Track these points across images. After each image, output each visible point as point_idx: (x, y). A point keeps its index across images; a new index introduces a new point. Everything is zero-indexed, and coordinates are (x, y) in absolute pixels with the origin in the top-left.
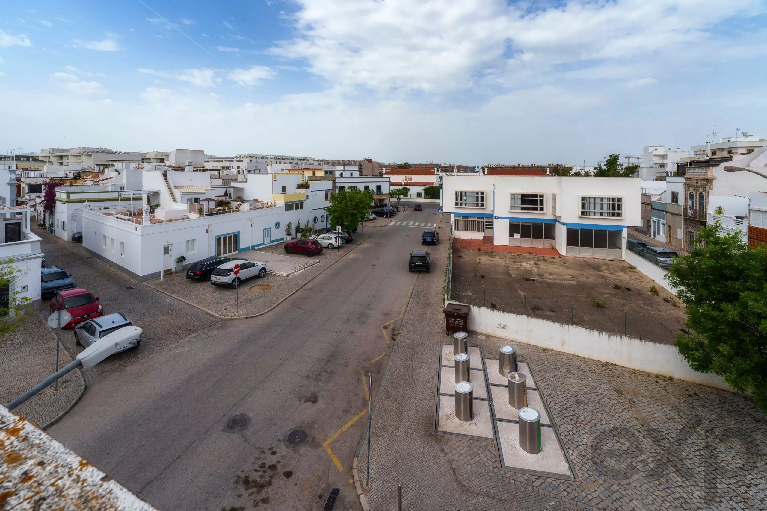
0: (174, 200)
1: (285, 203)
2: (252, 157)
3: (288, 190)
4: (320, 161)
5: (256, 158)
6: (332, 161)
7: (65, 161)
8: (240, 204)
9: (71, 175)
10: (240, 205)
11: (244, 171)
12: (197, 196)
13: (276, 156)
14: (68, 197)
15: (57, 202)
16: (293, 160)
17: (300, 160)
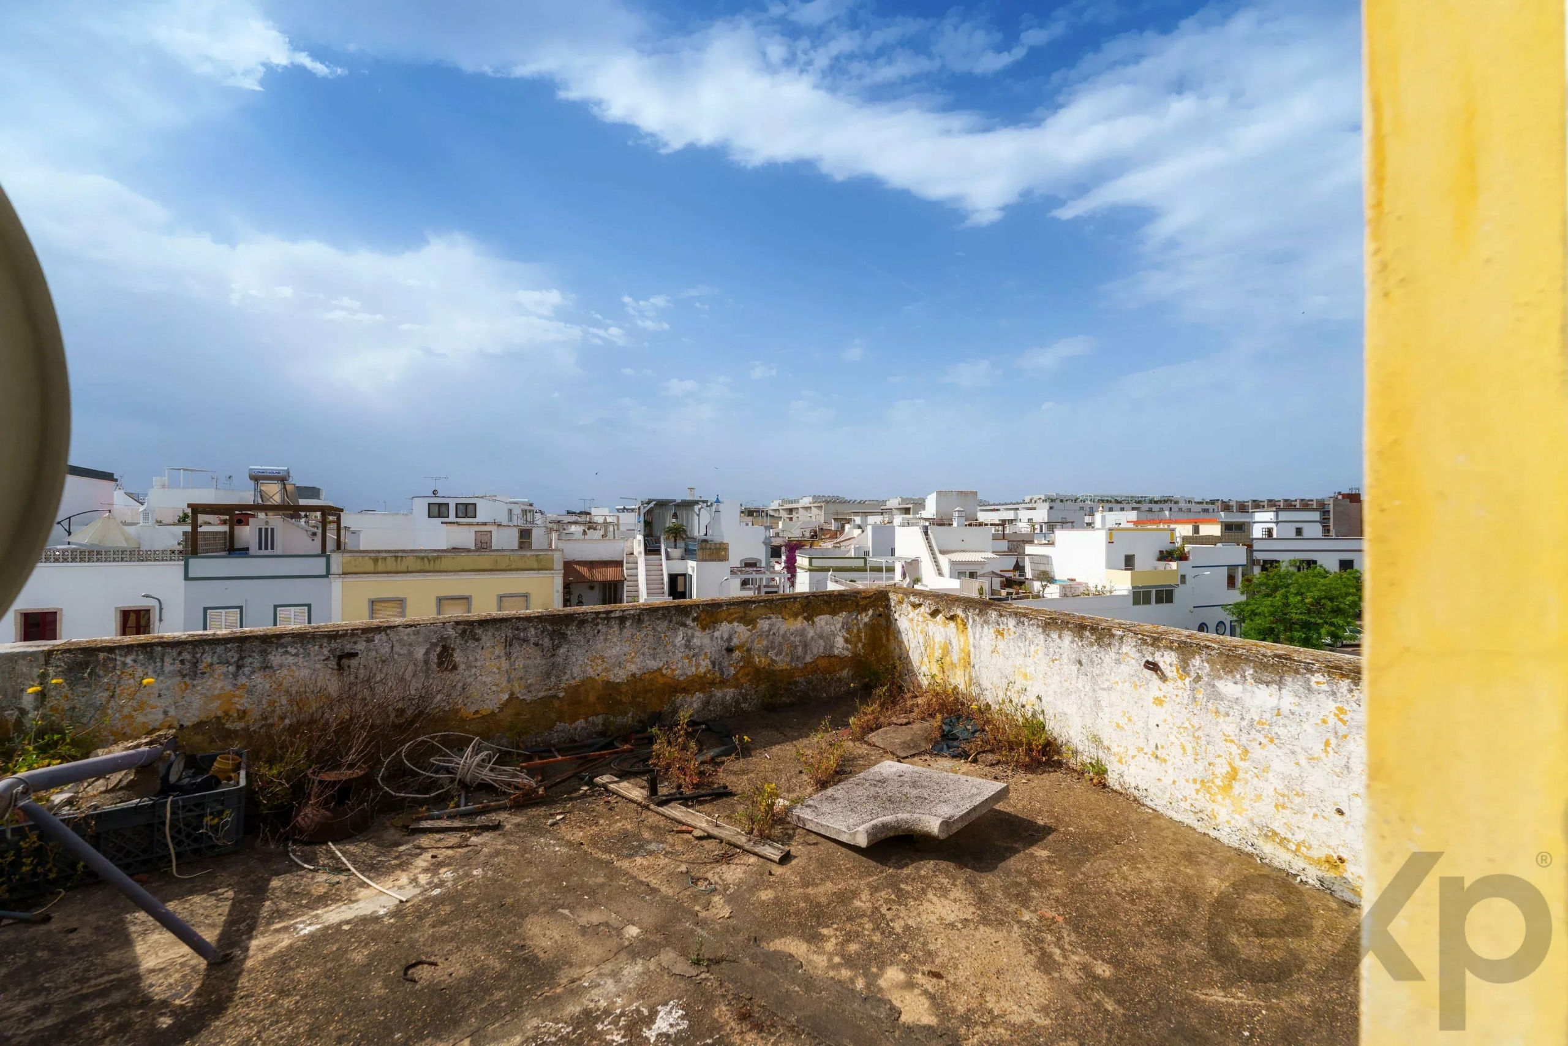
0: (940, 573)
1: (1133, 588)
2: (1052, 501)
3: (1137, 562)
4: (1207, 503)
5: (1062, 501)
6: (1237, 502)
7: (795, 515)
8: (1047, 586)
9: (807, 534)
10: (1043, 587)
11: (1041, 526)
12: (974, 568)
13: (1102, 496)
14: (810, 564)
15: (798, 569)
16: (1139, 502)
17: (1156, 502)
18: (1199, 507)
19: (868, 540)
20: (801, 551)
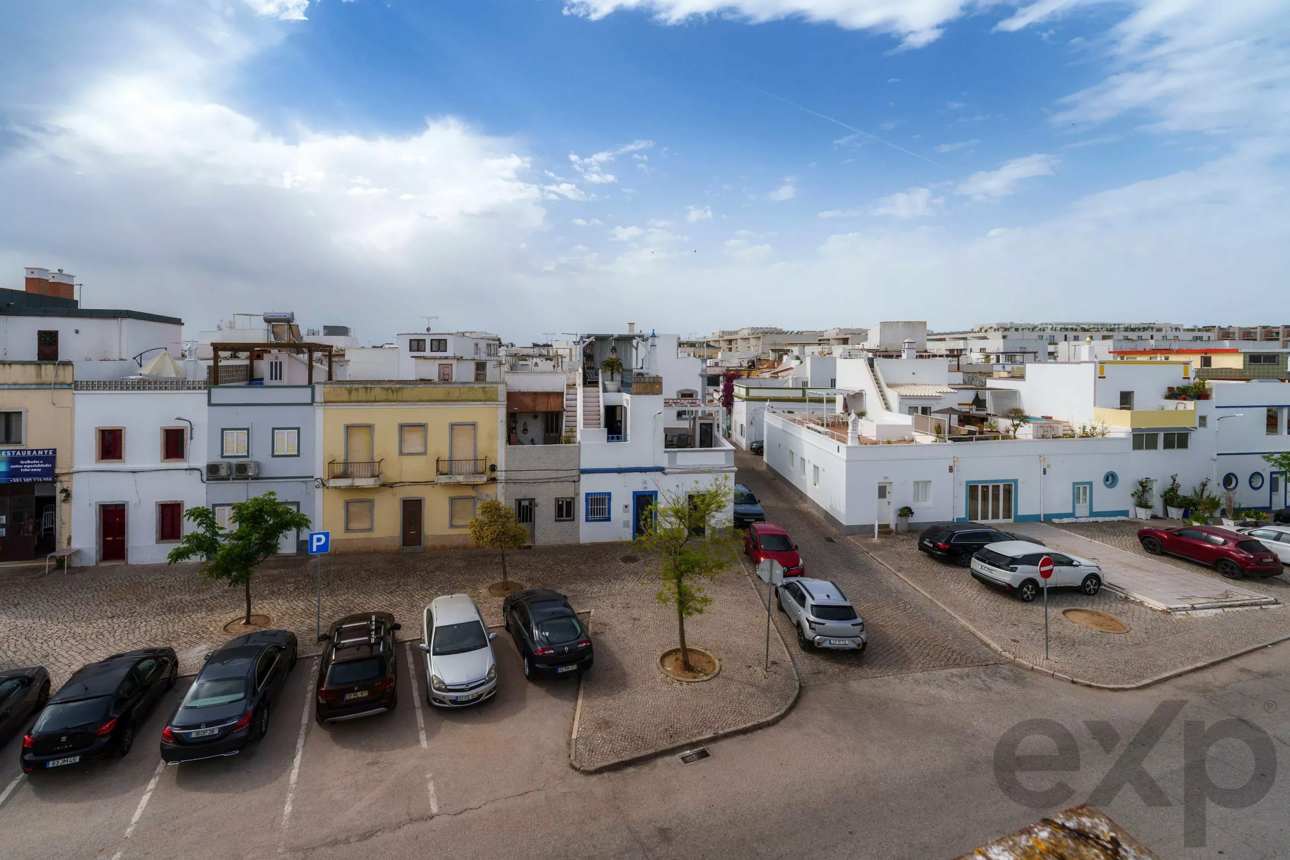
0: (888, 408)
1: (1133, 430)
2: (1006, 329)
3: (1137, 400)
4: (1199, 330)
5: (1017, 330)
6: (1240, 329)
7: (734, 345)
8: (1018, 425)
9: (745, 364)
10: (1016, 427)
11: (998, 358)
12: (926, 404)
13: (1064, 324)
14: (747, 393)
15: (736, 399)
16: (1112, 330)
17: (1133, 330)
18: (1190, 335)
19: (807, 371)
20: (739, 381)
